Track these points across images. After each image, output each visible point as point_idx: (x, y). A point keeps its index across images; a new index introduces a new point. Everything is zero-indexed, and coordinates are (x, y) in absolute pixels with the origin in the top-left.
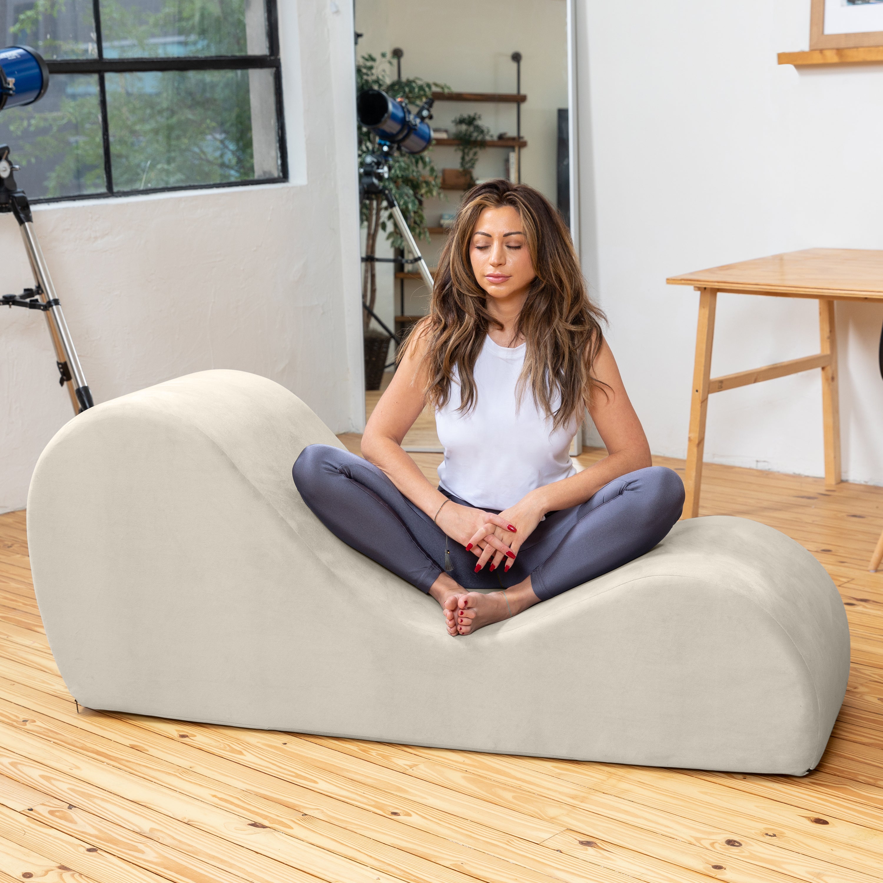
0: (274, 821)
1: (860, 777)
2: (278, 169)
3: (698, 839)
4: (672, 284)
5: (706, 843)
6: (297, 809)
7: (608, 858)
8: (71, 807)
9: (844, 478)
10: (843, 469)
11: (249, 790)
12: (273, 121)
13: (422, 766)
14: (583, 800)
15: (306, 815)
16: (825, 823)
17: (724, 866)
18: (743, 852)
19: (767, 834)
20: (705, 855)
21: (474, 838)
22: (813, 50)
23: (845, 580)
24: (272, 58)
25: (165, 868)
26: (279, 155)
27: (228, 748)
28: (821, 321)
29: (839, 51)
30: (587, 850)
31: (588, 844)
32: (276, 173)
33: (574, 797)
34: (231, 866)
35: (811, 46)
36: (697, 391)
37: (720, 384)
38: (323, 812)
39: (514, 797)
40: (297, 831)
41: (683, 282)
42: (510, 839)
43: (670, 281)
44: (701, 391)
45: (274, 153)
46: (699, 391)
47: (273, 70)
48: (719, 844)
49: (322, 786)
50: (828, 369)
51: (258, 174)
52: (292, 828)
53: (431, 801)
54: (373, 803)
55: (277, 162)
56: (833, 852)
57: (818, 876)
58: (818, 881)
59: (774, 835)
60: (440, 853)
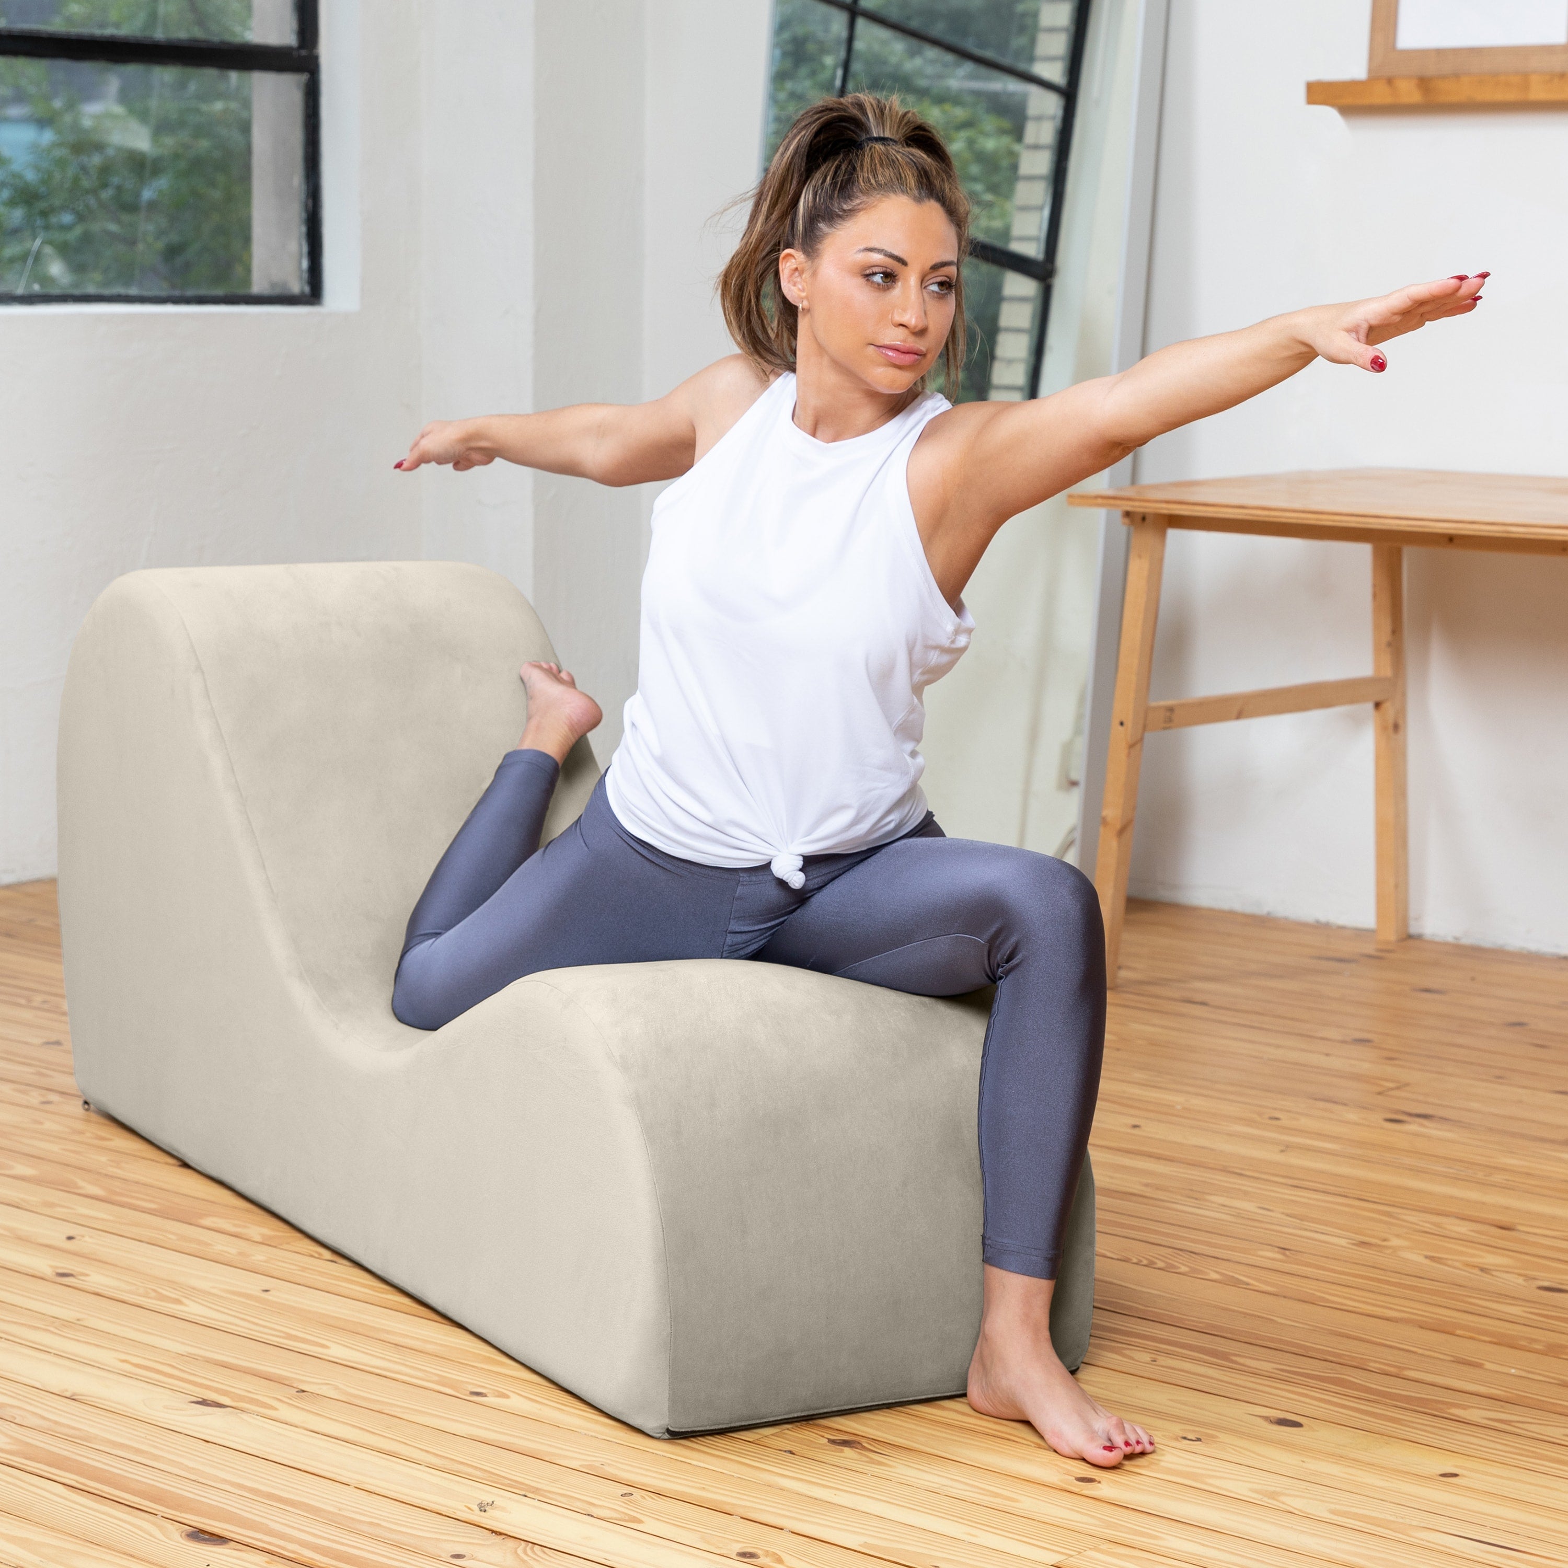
0: (241, 1398)
1: (1372, 1364)
2: (301, 278)
4: (1080, 505)
6: (287, 1382)
7: (880, 1463)
9: (1414, 929)
10: (1412, 913)
11: (195, 1355)
12: (297, 180)
15: (304, 1391)
16: (1298, 1425)
17: (1097, 1478)
19: (1185, 1438)
22: (1373, 78)
23: (1391, 1085)
24: (304, 53)
25: (26, 1458)
26: (305, 249)
27: (153, 1294)
28: (1377, 610)
29: (1426, 83)
30: (842, 1451)
31: (845, 1443)
32: (297, 286)
34: (156, 1458)
35: (1370, 70)
36: (1122, 724)
37: (1168, 714)
38: (336, 1388)
40: (285, 1412)
41: (1100, 501)
43: (1076, 500)
44: (1129, 724)
45: (296, 245)
46: (1124, 724)
47: (304, 78)
49: (337, 1351)
50: (1388, 707)
51: (258, 286)
52: (276, 1409)
54: (436, 1378)
55: (300, 263)
56: (1304, 1465)
57: (1273, 1495)
58: (1270, 1501)
59: (1199, 1440)
60: (562, 1449)
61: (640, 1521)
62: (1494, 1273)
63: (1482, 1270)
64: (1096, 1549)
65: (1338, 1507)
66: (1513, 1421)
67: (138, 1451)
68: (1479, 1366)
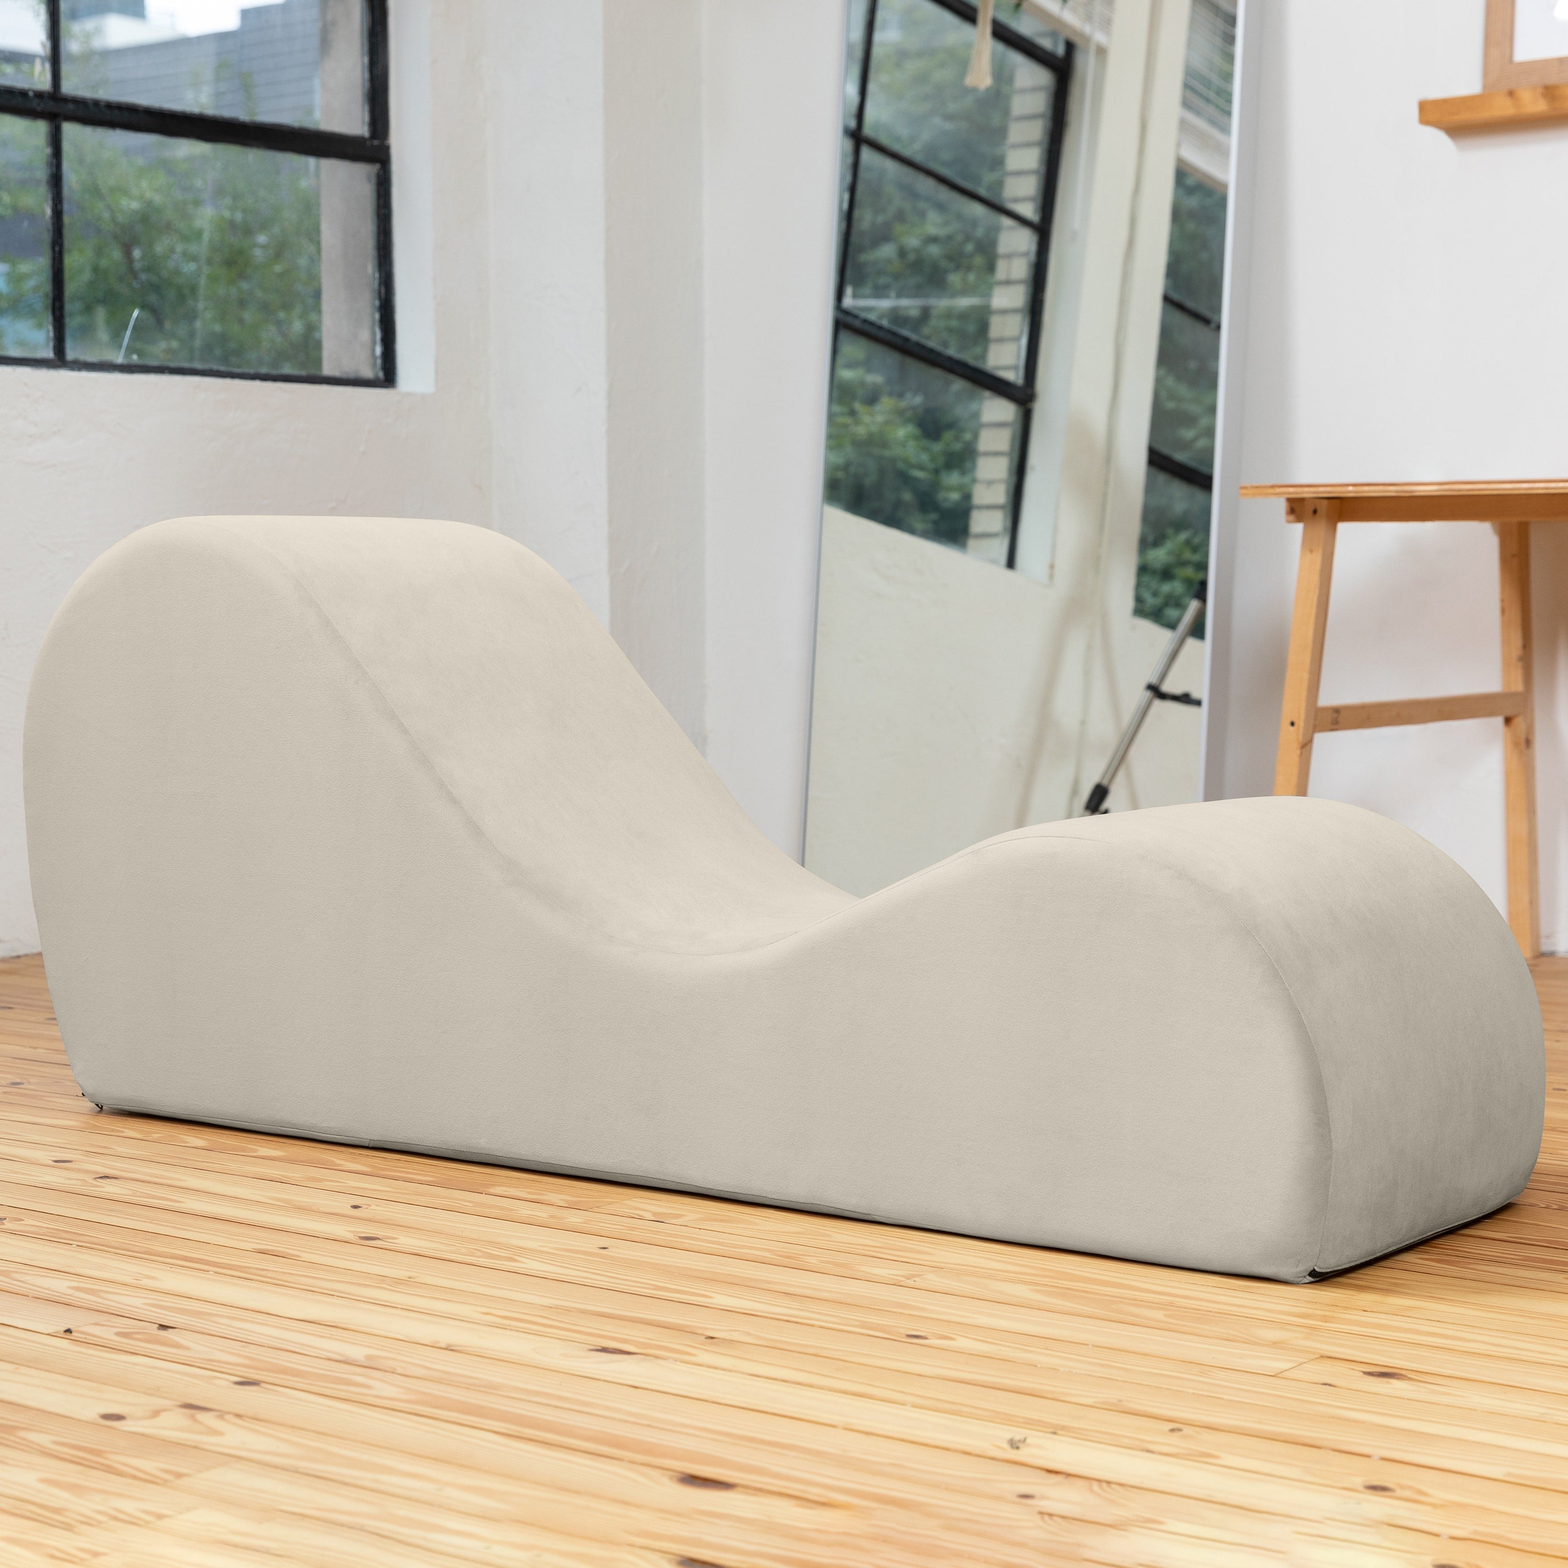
0: (644, 1346)
2: (374, 365)
6: (688, 1330)
8: (163, 1327)
9: (1545, 947)
10: (1544, 931)
11: (563, 1306)
12: (370, 268)
15: (714, 1338)
22: (1488, 93)
24: (376, 142)
26: (379, 336)
27: (479, 1253)
28: (1505, 626)
29: (1550, 92)
30: (1386, 1383)
31: (1384, 1375)
32: (371, 370)
35: (1485, 86)
36: (1292, 724)
37: (1335, 715)
38: (749, 1334)
40: (708, 1358)
44: (1300, 723)
46: (1296, 725)
47: (377, 167)
50: (1519, 722)
51: (329, 370)
52: (695, 1355)
55: (373, 350)
67: (560, 1398)
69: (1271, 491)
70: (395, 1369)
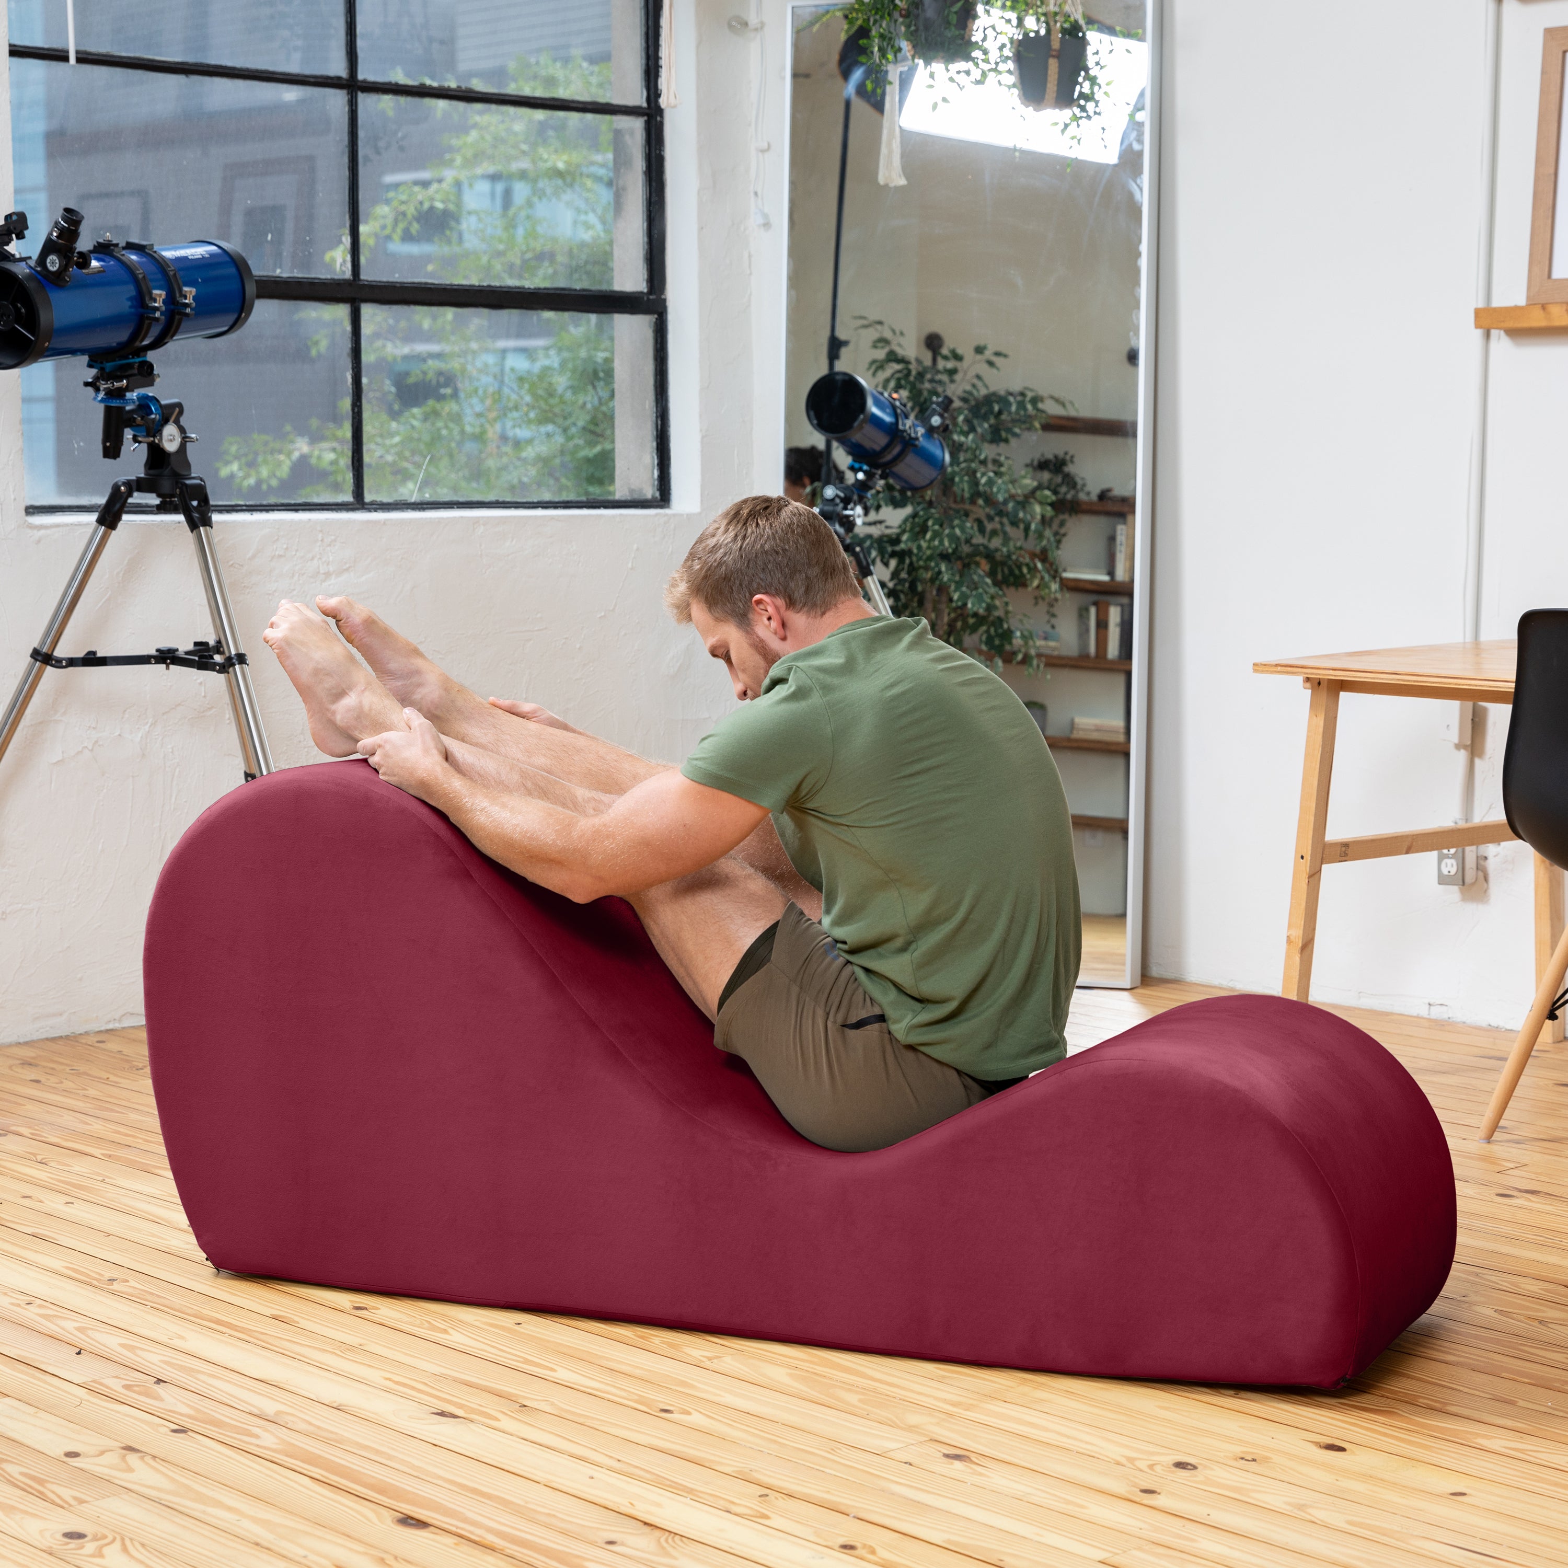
0: (473, 1411)
1: (1421, 1400)
2: (653, 485)
3: (1131, 1460)
4: (1263, 672)
5: (1142, 1465)
6: (513, 1399)
7: (981, 1474)
11: (446, 1375)
12: (649, 403)
13: (728, 1359)
14: (968, 1408)
15: (525, 1406)
16: (1342, 1449)
17: (1158, 1491)
18: (1196, 1476)
19: (1242, 1458)
20: (1135, 1477)
21: (780, 1443)
22: (1530, 304)
23: (1512, 1165)
24: (654, 298)
25: (287, 1456)
26: (656, 461)
27: (427, 1325)
30: (952, 1464)
31: (957, 1457)
32: (650, 491)
33: (954, 1404)
34: (390, 1458)
35: (1528, 298)
36: (1302, 857)
37: (1343, 849)
38: (552, 1404)
39: (860, 1401)
40: (506, 1423)
41: (1279, 668)
42: (836, 1448)
43: (1260, 668)
44: (1308, 857)
45: (650, 458)
46: (1305, 858)
47: (654, 319)
48: (1163, 1466)
49: (563, 1374)
51: (620, 491)
52: (499, 1420)
53: (729, 1399)
54: (636, 1397)
55: (652, 473)
56: (1338, 1483)
57: (1301, 1507)
58: (1298, 1512)
59: (1254, 1460)
60: (722, 1457)
61: (767, 1517)
62: (1550, 1325)
63: (1541, 1322)
64: (1140, 1549)
65: (1355, 1519)
66: (1527, 1450)
67: (377, 1452)
68: (1513, 1403)
69: (1275, 669)
70: (287, 1423)
